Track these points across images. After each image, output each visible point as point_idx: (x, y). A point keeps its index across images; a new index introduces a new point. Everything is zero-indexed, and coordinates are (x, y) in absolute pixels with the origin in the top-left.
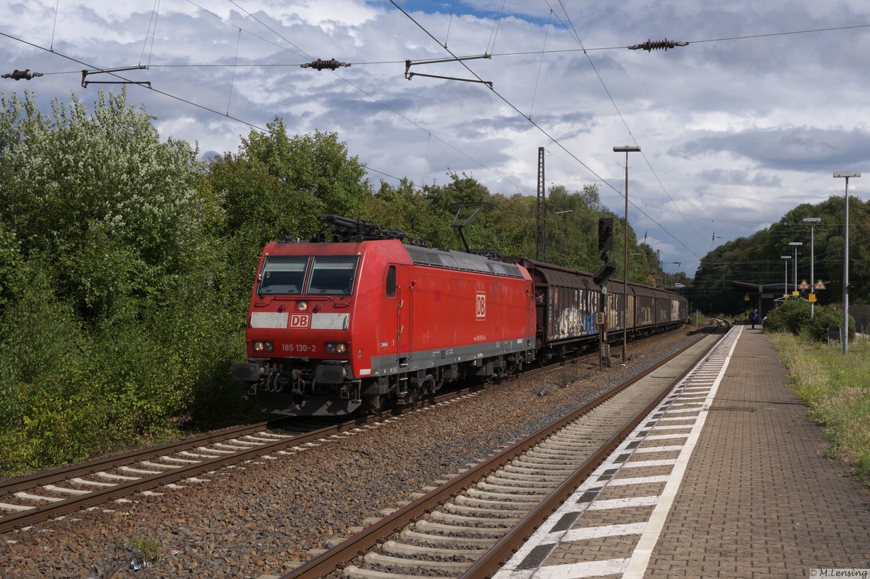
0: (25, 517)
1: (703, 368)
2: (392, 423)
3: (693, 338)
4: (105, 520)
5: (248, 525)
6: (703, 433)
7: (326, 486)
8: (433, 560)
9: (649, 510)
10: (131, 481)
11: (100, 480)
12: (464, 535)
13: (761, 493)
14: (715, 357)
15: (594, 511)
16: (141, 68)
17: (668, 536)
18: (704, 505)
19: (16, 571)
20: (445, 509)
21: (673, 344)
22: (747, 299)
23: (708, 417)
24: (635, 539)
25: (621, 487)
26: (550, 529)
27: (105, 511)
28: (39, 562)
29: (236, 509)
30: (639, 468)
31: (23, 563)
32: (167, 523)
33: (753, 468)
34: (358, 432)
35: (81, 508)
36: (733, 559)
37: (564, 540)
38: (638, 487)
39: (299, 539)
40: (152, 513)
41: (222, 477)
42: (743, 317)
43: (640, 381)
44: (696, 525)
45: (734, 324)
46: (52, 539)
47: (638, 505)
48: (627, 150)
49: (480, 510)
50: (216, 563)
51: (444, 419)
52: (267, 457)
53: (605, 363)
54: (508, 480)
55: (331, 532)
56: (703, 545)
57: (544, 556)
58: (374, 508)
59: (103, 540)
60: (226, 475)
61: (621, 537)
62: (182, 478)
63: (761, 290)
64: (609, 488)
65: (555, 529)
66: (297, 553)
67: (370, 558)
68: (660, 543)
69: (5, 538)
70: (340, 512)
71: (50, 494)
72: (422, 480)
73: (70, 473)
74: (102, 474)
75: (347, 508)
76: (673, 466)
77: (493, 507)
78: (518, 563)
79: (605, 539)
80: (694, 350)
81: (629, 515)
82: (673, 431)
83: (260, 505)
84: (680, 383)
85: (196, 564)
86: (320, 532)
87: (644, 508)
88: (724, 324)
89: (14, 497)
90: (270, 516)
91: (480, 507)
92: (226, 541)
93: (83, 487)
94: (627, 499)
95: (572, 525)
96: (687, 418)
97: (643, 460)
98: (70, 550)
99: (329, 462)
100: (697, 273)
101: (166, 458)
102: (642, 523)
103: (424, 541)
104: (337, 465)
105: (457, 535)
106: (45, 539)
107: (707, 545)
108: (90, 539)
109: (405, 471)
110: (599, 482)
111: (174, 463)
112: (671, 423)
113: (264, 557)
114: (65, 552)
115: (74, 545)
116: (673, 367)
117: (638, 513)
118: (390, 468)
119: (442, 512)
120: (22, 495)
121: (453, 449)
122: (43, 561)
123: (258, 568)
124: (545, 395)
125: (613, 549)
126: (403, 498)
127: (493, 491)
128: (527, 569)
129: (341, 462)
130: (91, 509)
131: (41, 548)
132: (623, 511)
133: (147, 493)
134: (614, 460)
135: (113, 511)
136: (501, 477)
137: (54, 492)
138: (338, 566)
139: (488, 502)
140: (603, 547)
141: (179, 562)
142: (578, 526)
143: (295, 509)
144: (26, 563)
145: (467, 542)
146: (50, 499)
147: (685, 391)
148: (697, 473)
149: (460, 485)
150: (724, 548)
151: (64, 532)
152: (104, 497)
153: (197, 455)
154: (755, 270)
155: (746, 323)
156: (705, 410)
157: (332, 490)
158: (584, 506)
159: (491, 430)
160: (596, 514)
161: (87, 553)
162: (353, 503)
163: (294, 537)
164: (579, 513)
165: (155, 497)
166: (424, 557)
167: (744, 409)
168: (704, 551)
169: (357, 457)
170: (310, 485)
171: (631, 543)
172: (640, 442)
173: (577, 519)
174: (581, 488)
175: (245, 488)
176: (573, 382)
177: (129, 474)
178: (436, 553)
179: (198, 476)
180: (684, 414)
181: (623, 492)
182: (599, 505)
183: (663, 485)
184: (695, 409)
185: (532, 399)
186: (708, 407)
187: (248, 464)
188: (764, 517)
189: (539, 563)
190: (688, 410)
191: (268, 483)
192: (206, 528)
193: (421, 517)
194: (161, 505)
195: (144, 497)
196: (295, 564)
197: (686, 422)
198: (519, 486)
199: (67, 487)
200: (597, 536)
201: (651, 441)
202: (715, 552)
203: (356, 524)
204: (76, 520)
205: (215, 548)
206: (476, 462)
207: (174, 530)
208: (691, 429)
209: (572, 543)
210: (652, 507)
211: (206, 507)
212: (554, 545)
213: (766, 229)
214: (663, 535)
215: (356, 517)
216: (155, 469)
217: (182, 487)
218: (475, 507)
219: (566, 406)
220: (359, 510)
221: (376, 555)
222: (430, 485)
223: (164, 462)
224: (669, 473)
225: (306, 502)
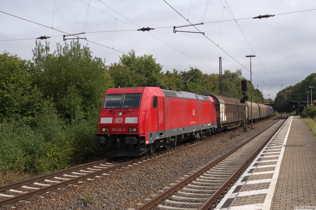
0: (47, 189)
1: (281, 132)
2: (172, 153)
3: (275, 121)
4: (74, 189)
5: (124, 190)
6: (284, 155)
7: (150, 176)
8: (189, 202)
9: (269, 184)
10: (83, 175)
11: (73, 175)
12: (200, 193)
13: (309, 177)
14: (284, 127)
15: (248, 185)
16: (83, 33)
17: (277, 194)
18: (289, 182)
19: (43, 208)
20: (192, 183)
21: (269, 123)
22: (294, 107)
23: (285, 149)
24: (265, 195)
25: (257, 175)
26: (232, 192)
27: (74, 186)
28: (51, 204)
29: (119, 184)
30: (263, 168)
31: (46, 205)
32: (96, 190)
33: (305, 168)
34: (161, 156)
35: (66, 185)
36: (303, 203)
37: (238, 196)
38: (263, 175)
39: (141, 195)
40: (90, 186)
41: (114, 173)
42: (293, 113)
43: (258, 136)
44: (287, 190)
45: (290, 115)
46: (56, 196)
47: (264, 182)
48: (250, 56)
49: (205, 183)
50: (112, 204)
51: (190, 151)
52: (129, 166)
53: (245, 130)
54: (214, 172)
55: (152, 192)
56: (291, 198)
57: (231, 203)
58: (167, 183)
59: (73, 197)
60: (116, 173)
61: (259, 195)
62: (101, 174)
63: (299, 103)
64: (252, 176)
65: (234, 192)
66: (140, 200)
67: (166, 202)
68: (274, 197)
69: (40, 196)
70: (155, 185)
71: (56, 180)
72: (184, 173)
73: (63, 173)
74: (74, 173)
75: (158, 184)
76: (275, 167)
77: (209, 182)
78: (222, 205)
79: (253, 196)
80: (276, 125)
81: (261, 186)
82: (273, 154)
83: (127, 183)
84: (273, 137)
85: (105, 205)
86: (148, 192)
87: (266, 183)
88: (286, 116)
89: (44, 181)
90: (131, 187)
91: (204, 182)
92: (116, 196)
93: (67, 177)
94: (259, 180)
95: (240, 190)
96: (278, 149)
97: (263, 165)
98: (62, 200)
99: (151, 167)
100: (276, 98)
101: (95, 167)
102: (266, 189)
103: (185, 195)
104: (154, 168)
105: (197, 193)
106: (54, 196)
107: (292, 198)
108: (69, 196)
109: (177, 170)
110: (248, 174)
111: (98, 168)
112: (272, 151)
113: (129, 202)
114: (60, 201)
115: (63, 199)
116: (269, 131)
117: (264, 185)
118: (172, 169)
119: (191, 184)
120: (46, 180)
121: (194, 162)
122: (53, 204)
123: (128, 206)
124: (225, 142)
125: (257, 200)
126: (177, 180)
127: (209, 176)
128: (225, 208)
129: (155, 167)
130: (70, 185)
131: (52, 199)
132: (259, 184)
133: (89, 179)
134: (253, 165)
135: (77, 186)
136: (211, 171)
137: (58, 179)
138: (155, 205)
139: (207, 180)
140: (253, 199)
141: (100, 204)
142: (242, 191)
143: (140, 184)
144: (47, 205)
145: (201, 195)
146: (56, 182)
147: (275, 140)
148: (284, 170)
149: (198, 175)
150: (299, 199)
151: (60, 194)
152: (75, 181)
153: (106, 165)
154: (296, 97)
155: (294, 115)
156: (284, 146)
157: (153, 177)
158: (244, 183)
159: (207, 155)
160: (249, 186)
161: (68, 201)
162: (160, 181)
163: (140, 194)
164: (242, 186)
165: (91, 181)
166: (186, 201)
167: (298, 146)
168: (291, 200)
169: (161, 165)
170: (145, 175)
171: (263, 197)
172: (261, 158)
173: (242, 188)
174: (242, 176)
175: (122, 177)
176: (234, 137)
177: (83, 172)
178: (190, 199)
179: (106, 173)
180: (276, 148)
181: (258, 178)
182: (250, 182)
183: (272, 174)
184: (280, 146)
185: (220, 143)
186: (285, 145)
187: (123, 168)
188: (313, 186)
189: (229, 206)
190: (278, 146)
191: (130, 175)
192: (109, 191)
193: (184, 186)
194: (93, 183)
195: (87, 181)
196: (140, 204)
197: (278, 151)
198: (218, 174)
199: (62, 177)
200: (250, 194)
201: (266, 158)
202: (296, 200)
203: (161, 189)
204: (64, 189)
205: (112, 199)
206: (202, 166)
207: (98, 192)
208: (280, 153)
209: (241, 198)
210: (269, 183)
211: (109, 184)
212: (234, 198)
213: (300, 82)
214: (275, 194)
215: (161, 187)
216: (92, 170)
217: (100, 177)
218: (203, 182)
219: (233, 146)
220: (162, 184)
221: (169, 200)
222: (186, 175)
223: (95, 168)
224: (274, 170)
225: (143, 181)
